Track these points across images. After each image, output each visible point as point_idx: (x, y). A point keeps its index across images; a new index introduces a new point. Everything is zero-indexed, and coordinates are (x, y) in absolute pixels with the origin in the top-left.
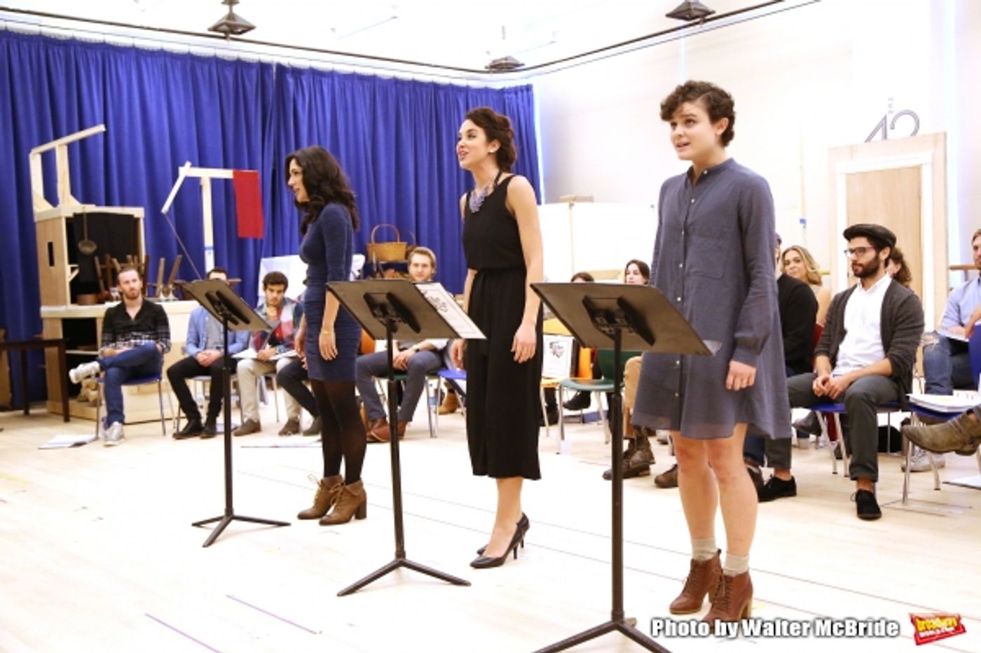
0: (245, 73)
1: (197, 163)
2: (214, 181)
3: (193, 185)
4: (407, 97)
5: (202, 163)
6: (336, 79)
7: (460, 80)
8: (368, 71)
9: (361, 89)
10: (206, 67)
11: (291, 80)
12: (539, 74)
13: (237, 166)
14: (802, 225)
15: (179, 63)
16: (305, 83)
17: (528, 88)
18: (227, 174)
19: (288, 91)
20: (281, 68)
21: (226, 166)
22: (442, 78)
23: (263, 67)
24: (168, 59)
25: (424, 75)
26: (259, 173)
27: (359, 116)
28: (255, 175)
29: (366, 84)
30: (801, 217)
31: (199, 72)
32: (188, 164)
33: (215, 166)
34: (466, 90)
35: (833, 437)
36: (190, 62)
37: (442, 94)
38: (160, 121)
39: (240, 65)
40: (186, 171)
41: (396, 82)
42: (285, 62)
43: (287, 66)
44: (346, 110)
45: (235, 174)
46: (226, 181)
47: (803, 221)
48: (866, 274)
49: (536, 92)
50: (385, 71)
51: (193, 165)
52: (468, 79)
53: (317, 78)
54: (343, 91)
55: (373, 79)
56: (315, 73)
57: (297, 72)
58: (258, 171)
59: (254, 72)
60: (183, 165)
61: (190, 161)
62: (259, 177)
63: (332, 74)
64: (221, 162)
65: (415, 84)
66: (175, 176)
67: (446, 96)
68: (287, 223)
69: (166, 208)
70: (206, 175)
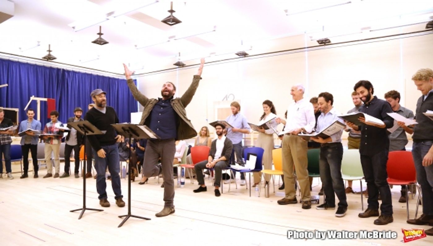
0: (53, 71)
1: (36, 95)
2: (41, 102)
3: (35, 102)
4: (101, 80)
5: (38, 96)
6: (80, 74)
7: (116, 77)
8: (90, 73)
9: (87, 77)
10: (41, 69)
11: (66, 74)
12: (139, 77)
13: (48, 97)
14: (206, 121)
15: (32, 67)
16: (71, 75)
17: (135, 80)
18: (46, 99)
19: (65, 76)
20: (63, 70)
21: (45, 97)
22: (111, 75)
23: (58, 70)
24: (29, 66)
25: (106, 75)
26: (55, 100)
27: (86, 85)
28: (54, 100)
29: (89, 76)
30: (206, 119)
31: (38, 69)
32: (33, 96)
33: (42, 97)
34: (118, 79)
35: (212, 176)
36: (36, 67)
37: (111, 80)
38: (25, 83)
39: (51, 69)
40: (33, 98)
41: (98, 76)
42: (65, 68)
43: (66, 70)
44: (83, 83)
45: (48, 100)
46: (45, 102)
47: (207, 120)
48: (220, 135)
49: (138, 81)
50: (95, 73)
51: (35, 97)
52: (119, 76)
53: (74, 74)
54: (82, 78)
55: (91, 75)
56: (74, 72)
57: (68, 72)
58: (55, 99)
59: (55, 71)
60: (32, 96)
61: (34, 95)
62: (55, 101)
63: (79, 73)
64: (44, 96)
65: (103, 77)
66: (29, 99)
67: (112, 80)
68: (63, 115)
69: (26, 109)
70: (39, 100)
